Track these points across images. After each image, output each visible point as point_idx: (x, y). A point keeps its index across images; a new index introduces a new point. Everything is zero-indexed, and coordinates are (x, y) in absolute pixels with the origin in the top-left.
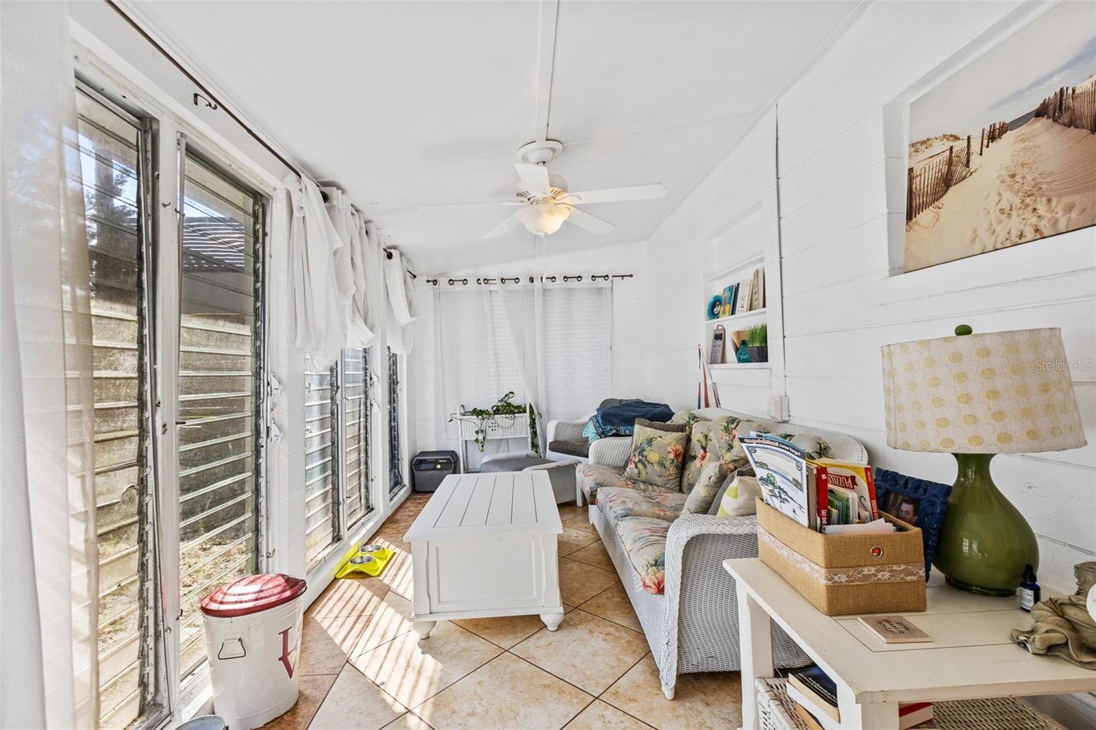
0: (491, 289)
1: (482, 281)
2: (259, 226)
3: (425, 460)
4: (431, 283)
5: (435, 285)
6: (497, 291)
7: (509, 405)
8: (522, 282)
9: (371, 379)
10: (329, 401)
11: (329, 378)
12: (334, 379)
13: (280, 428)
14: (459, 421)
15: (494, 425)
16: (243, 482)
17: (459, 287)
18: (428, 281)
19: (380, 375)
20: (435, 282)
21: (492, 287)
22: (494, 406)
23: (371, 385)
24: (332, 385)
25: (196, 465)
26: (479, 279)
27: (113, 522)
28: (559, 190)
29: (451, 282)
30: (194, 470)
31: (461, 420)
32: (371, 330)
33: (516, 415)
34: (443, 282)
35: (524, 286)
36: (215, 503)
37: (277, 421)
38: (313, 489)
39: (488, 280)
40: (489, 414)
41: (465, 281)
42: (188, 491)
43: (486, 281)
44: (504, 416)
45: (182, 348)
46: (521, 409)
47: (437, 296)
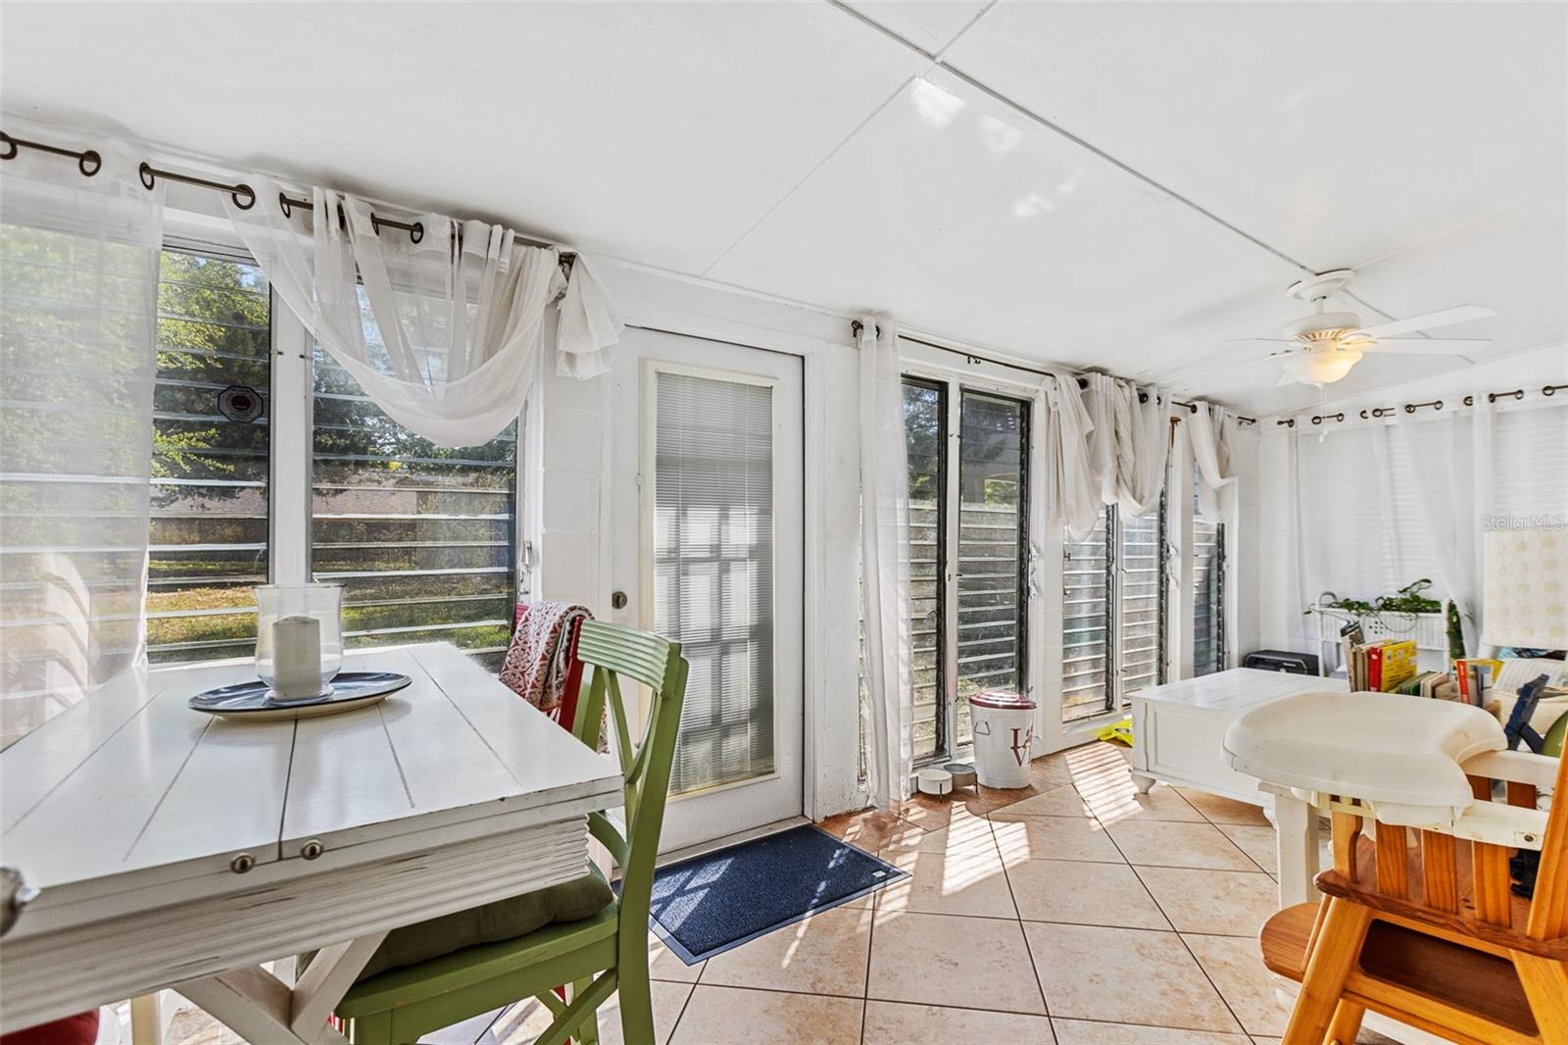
0: (1387, 424)
1: (1369, 413)
2: (1024, 424)
3: (1264, 659)
4: (1286, 425)
5: (1291, 426)
6: (1396, 426)
7: (1416, 598)
8: (1447, 408)
9: (1168, 551)
10: (1105, 571)
11: (1105, 548)
12: (1110, 550)
13: (1038, 588)
14: (1318, 615)
15: (1379, 625)
16: (1010, 627)
17: (1329, 426)
18: (1280, 423)
19: (1179, 547)
20: (1291, 423)
21: (1389, 421)
22: (1381, 598)
23: (1168, 558)
24: (1108, 556)
25: (973, 606)
26: (1364, 412)
27: (923, 629)
28: (1338, 330)
29: (1317, 420)
30: (971, 610)
31: (1322, 613)
32: (1140, 502)
33: (1420, 614)
34: (1303, 423)
35: (1455, 412)
36: (984, 637)
37: (1036, 583)
38: (1080, 651)
39: (1381, 411)
40: (1371, 610)
41: (1340, 416)
42: (966, 623)
43: (1378, 412)
44: (1397, 613)
45: (962, 525)
46: (1434, 606)
47: (1294, 442)
